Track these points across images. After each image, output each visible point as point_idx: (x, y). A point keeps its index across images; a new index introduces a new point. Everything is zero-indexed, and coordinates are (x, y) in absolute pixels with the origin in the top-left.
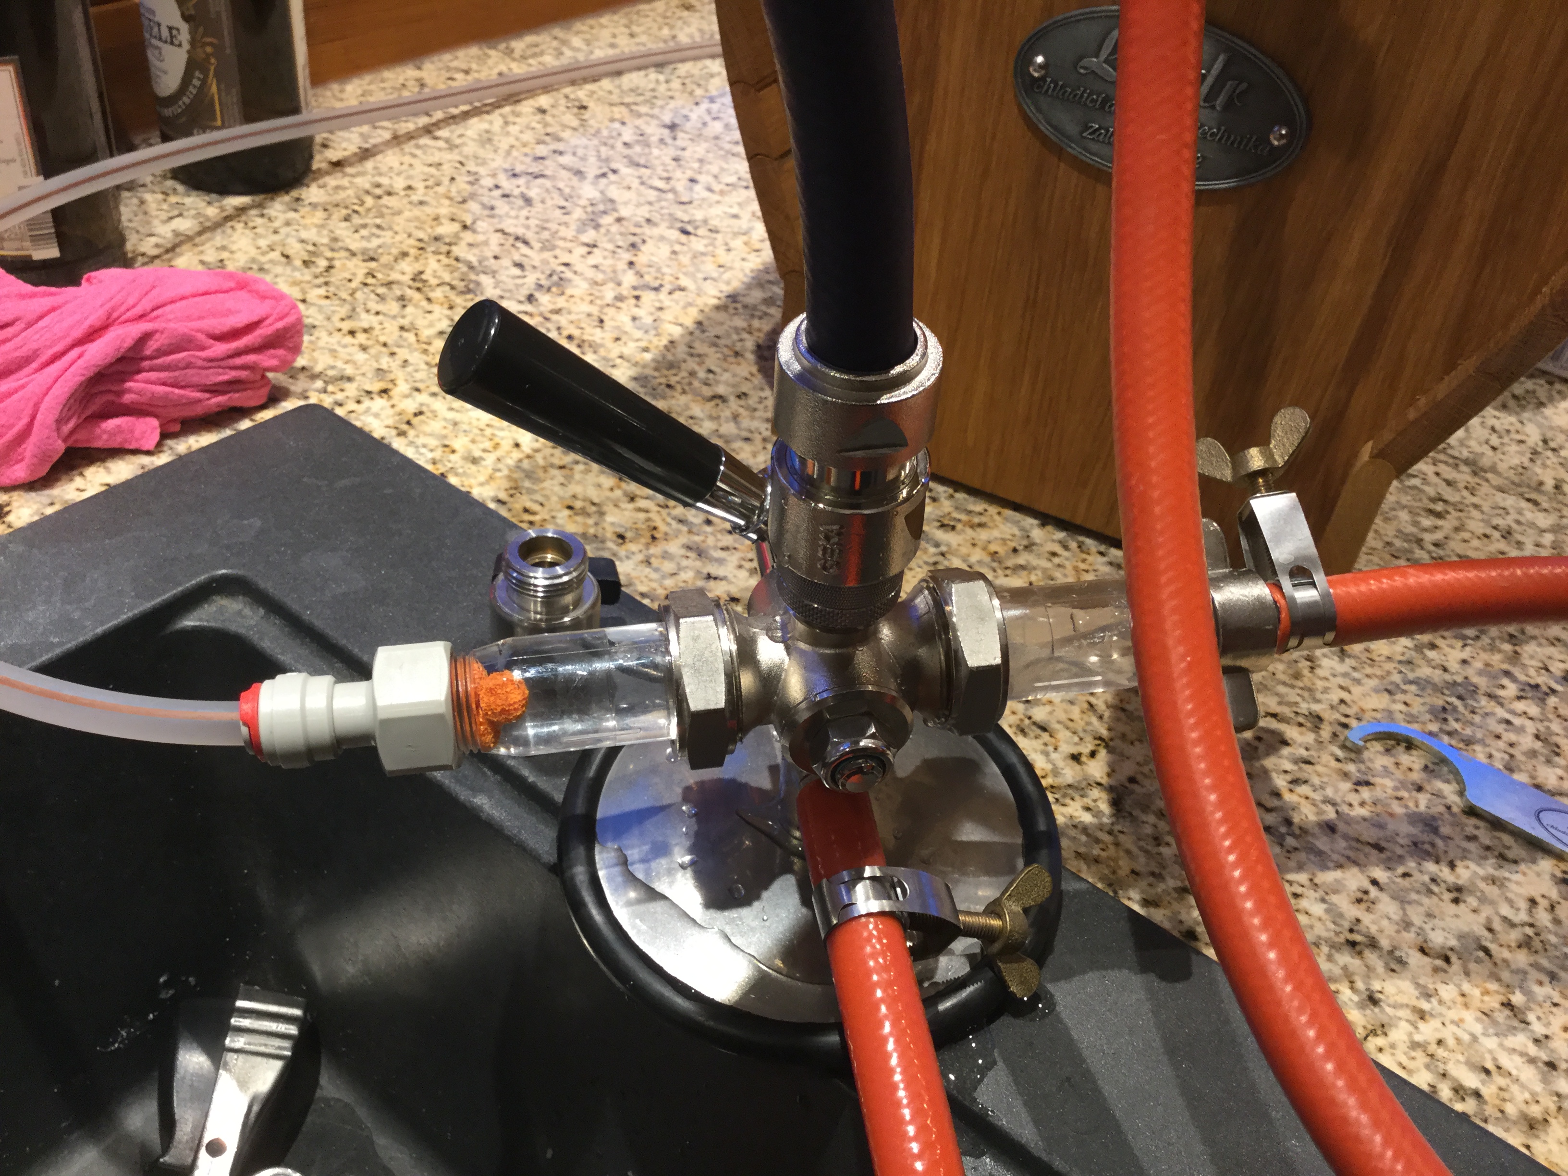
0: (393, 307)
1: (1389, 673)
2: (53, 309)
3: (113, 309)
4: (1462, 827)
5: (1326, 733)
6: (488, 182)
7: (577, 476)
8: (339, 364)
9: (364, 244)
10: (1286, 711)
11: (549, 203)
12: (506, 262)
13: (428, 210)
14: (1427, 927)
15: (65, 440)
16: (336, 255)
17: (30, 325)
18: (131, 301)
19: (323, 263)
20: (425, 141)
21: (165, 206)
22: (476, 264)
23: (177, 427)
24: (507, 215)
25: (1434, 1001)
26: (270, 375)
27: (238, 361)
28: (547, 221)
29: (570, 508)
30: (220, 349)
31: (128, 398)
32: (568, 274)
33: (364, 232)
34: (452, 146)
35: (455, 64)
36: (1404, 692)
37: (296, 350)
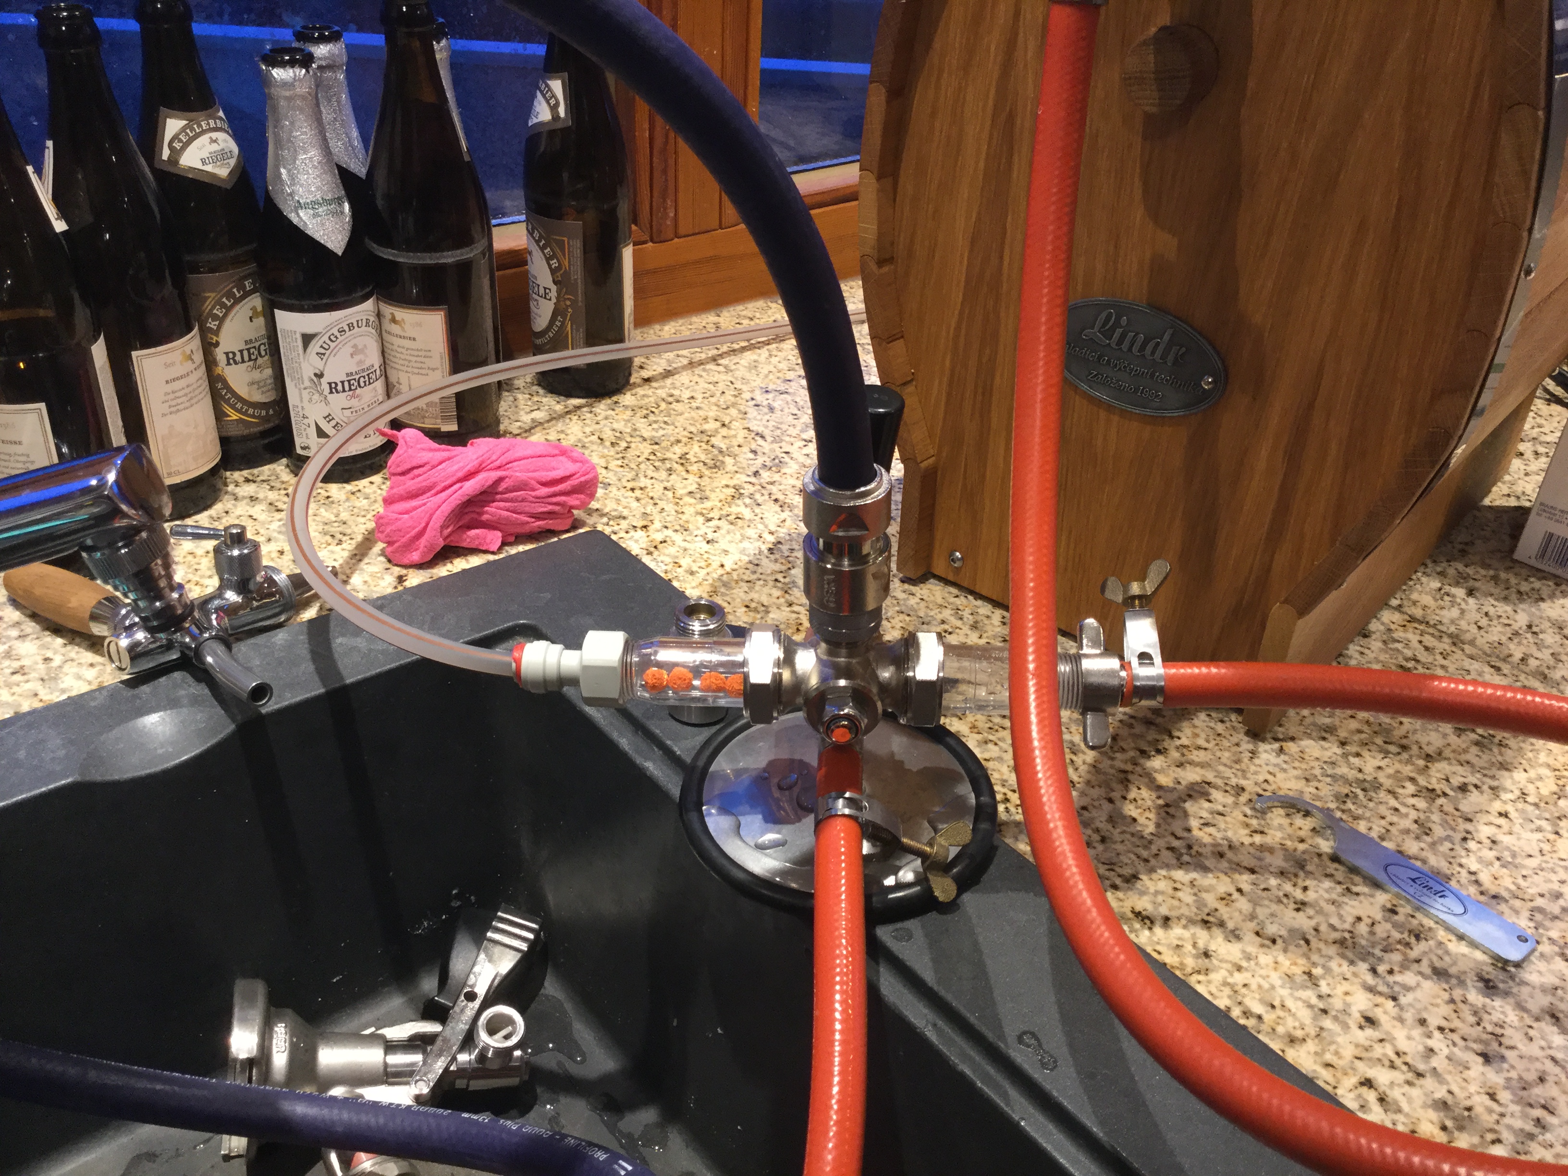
0: (663, 474)
1: (1312, 768)
2: (449, 459)
3: (483, 462)
4: (1325, 867)
5: (1243, 798)
6: (747, 396)
7: (757, 588)
8: (620, 508)
9: (654, 434)
10: (1219, 782)
11: (786, 410)
12: (746, 449)
13: (701, 412)
14: (1268, 922)
15: (445, 540)
16: (633, 440)
17: (434, 467)
18: (494, 457)
19: (624, 444)
20: (711, 366)
21: (529, 403)
22: (725, 449)
23: (512, 539)
24: (755, 419)
25: (1252, 963)
26: (575, 512)
27: (554, 500)
28: (781, 423)
29: (747, 606)
30: (544, 491)
31: (485, 517)
32: (787, 459)
33: (655, 426)
34: (728, 370)
35: (744, 313)
36: (1319, 781)
37: (592, 496)
